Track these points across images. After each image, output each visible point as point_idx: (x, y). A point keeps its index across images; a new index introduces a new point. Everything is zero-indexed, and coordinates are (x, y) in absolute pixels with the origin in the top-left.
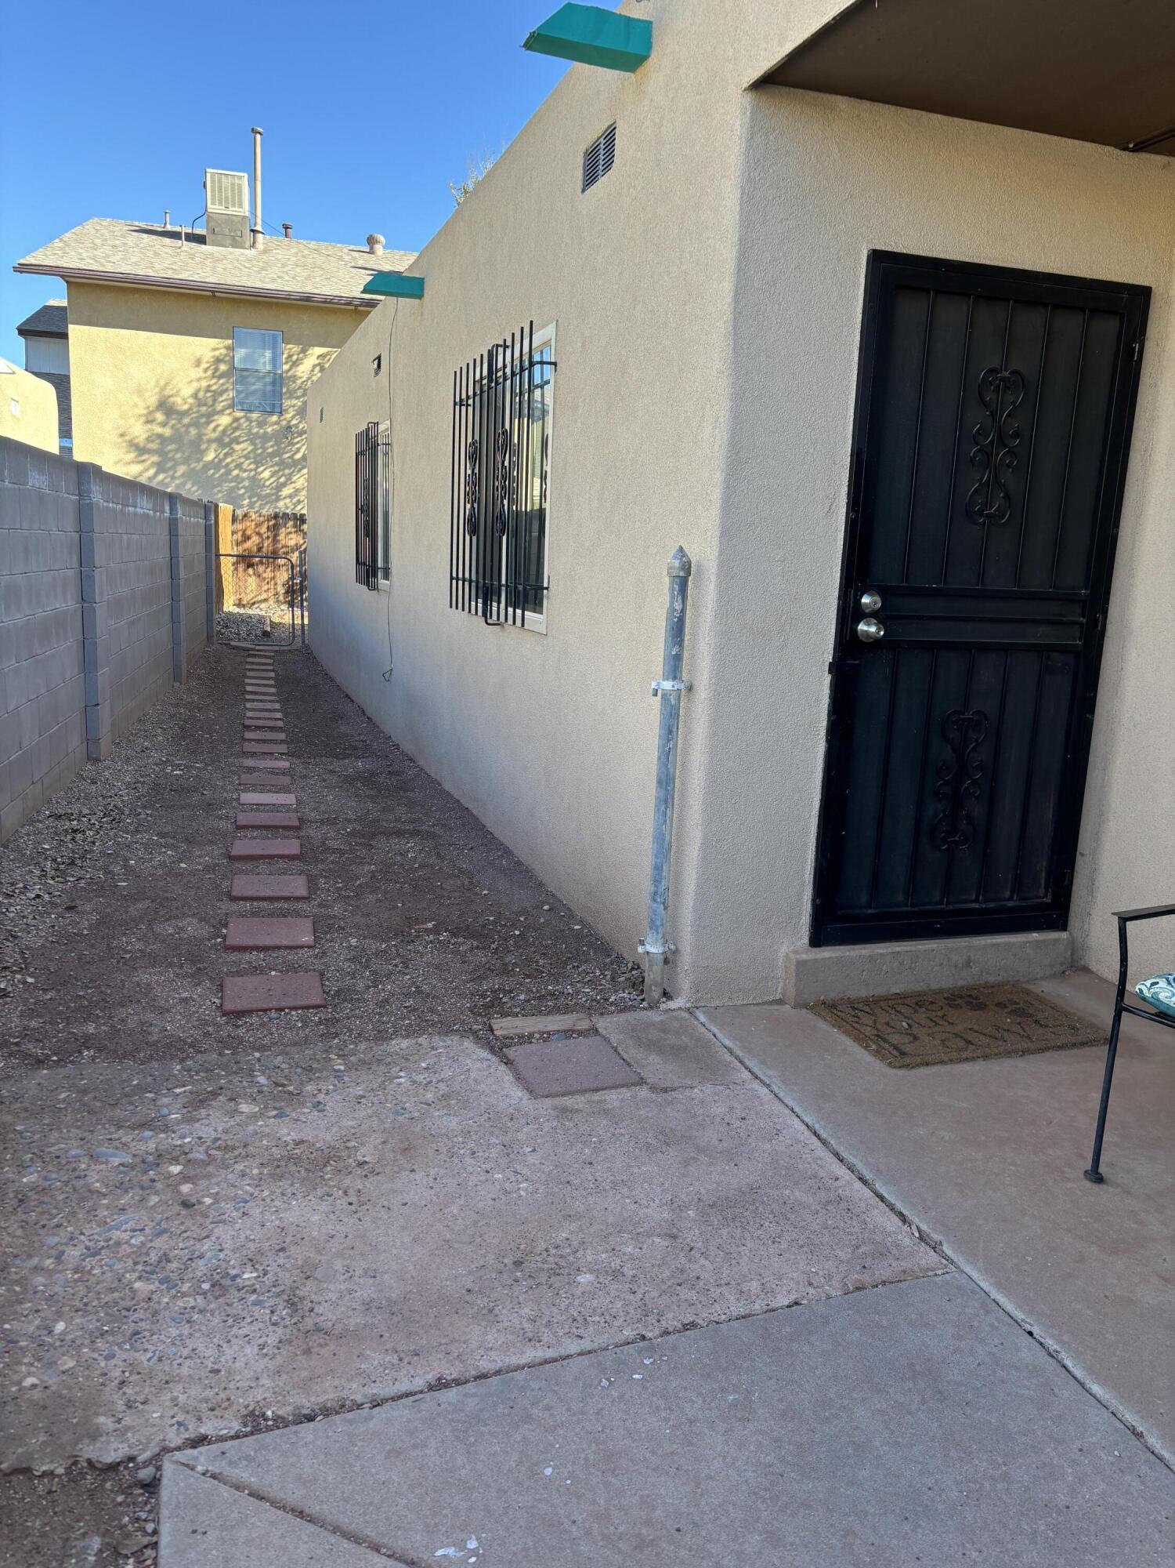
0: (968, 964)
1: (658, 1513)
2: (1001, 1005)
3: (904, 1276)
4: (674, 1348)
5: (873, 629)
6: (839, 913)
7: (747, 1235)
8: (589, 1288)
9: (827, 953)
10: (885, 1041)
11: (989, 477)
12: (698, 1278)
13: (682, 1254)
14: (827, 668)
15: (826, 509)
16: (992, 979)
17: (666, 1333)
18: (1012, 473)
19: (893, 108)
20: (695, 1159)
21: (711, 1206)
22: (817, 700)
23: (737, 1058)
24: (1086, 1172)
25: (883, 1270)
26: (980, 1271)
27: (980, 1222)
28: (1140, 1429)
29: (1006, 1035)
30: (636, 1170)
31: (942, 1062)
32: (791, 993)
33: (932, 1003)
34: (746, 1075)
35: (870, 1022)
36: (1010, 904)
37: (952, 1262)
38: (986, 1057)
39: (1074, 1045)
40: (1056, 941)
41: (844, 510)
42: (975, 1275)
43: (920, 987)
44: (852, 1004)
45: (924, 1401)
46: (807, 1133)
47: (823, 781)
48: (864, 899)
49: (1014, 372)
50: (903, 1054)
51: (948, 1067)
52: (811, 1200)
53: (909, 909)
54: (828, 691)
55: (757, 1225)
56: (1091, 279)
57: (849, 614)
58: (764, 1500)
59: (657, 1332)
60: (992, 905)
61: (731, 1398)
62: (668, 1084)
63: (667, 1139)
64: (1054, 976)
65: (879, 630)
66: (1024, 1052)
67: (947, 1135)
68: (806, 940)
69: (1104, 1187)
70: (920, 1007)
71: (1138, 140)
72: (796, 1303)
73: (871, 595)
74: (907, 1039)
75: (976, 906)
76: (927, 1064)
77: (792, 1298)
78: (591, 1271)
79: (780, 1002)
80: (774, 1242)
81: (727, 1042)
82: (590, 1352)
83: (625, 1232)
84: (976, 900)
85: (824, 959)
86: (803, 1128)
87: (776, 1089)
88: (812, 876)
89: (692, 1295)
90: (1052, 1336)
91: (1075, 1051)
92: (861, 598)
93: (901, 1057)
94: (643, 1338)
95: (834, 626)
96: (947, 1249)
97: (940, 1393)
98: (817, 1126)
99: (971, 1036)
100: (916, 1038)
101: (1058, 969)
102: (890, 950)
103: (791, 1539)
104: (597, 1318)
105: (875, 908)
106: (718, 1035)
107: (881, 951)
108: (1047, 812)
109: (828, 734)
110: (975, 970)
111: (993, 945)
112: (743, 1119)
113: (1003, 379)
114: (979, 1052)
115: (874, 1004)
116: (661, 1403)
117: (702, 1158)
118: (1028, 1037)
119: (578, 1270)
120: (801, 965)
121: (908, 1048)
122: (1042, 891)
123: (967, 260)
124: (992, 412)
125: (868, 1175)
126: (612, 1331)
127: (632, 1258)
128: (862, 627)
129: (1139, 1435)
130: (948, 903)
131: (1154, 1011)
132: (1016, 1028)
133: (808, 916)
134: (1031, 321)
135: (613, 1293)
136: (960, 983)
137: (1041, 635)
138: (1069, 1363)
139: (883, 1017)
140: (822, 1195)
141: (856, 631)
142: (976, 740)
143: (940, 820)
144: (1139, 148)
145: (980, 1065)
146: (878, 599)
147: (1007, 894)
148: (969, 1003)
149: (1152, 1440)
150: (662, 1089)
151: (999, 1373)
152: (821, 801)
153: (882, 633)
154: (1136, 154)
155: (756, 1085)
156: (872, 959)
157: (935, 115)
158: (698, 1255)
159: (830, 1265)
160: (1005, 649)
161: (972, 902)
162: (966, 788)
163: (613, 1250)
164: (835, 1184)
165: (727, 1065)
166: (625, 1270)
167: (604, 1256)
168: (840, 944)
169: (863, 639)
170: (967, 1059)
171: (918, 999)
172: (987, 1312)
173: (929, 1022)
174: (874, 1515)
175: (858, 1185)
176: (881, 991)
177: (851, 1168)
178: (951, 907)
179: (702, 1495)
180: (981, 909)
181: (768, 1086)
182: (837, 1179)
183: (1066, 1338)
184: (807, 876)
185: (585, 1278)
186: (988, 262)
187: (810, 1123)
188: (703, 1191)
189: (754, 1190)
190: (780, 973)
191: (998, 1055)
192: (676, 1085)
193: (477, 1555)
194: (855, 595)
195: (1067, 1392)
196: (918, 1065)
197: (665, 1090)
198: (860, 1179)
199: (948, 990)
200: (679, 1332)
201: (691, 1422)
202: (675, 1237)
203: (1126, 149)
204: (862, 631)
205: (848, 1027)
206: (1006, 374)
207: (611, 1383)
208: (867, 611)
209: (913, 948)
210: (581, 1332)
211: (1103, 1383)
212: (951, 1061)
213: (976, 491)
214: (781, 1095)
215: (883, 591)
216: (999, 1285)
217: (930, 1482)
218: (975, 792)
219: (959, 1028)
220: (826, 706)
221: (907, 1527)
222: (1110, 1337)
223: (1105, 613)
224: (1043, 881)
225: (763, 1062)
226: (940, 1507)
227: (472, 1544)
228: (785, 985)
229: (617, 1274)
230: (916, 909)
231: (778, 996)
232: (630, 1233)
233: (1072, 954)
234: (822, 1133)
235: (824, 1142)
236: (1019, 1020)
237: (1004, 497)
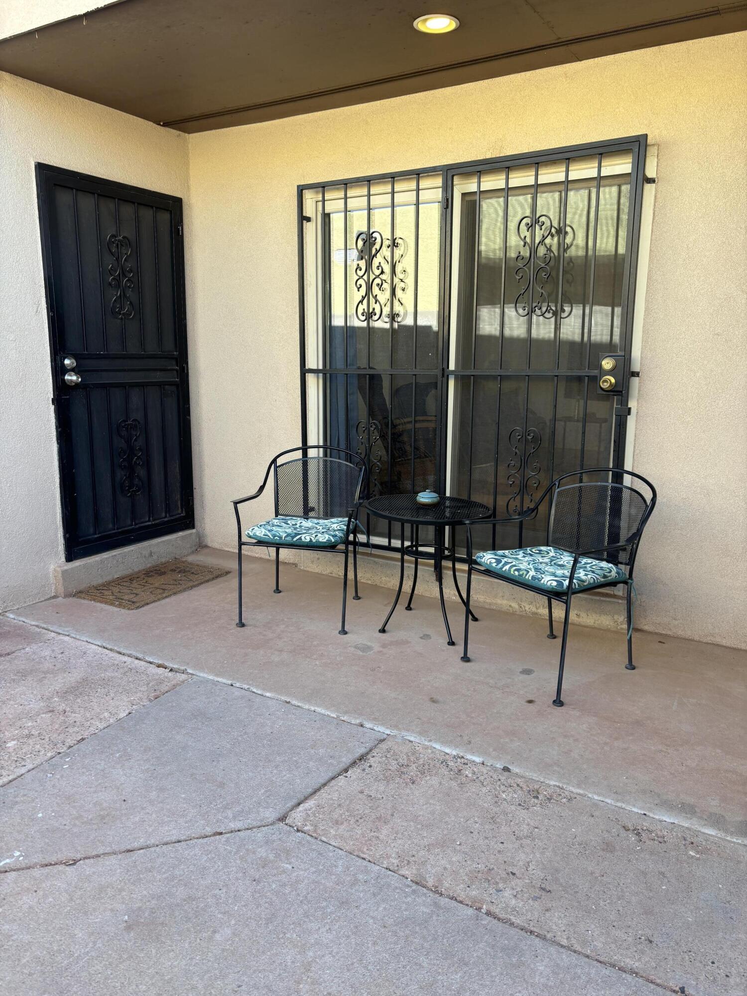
0: (151, 554)
1: (105, 805)
2: (173, 570)
3: (175, 686)
4: (79, 750)
5: (74, 378)
6: (80, 540)
7: (91, 697)
8: (16, 747)
9: (77, 563)
10: (122, 599)
11: (121, 293)
12: (75, 722)
13: (61, 716)
14: (51, 402)
15: (35, 310)
16: (163, 560)
17: (70, 747)
18: (132, 291)
19: (36, 84)
20: (45, 677)
21: (66, 693)
22: (48, 421)
23: (43, 628)
24: (237, 624)
25: (164, 688)
26: (207, 673)
27: (200, 656)
28: (288, 700)
29: (180, 582)
30: (13, 692)
31: (154, 601)
32: (61, 590)
33: (138, 577)
34: (53, 634)
35: (110, 594)
36: (166, 519)
37: (194, 675)
38: (175, 594)
39: (213, 579)
40: (191, 534)
41: (46, 311)
42: (205, 675)
43: (129, 571)
44: (96, 588)
45: (203, 723)
46: (100, 649)
47: (59, 467)
48: (92, 530)
49: (124, 237)
50: (133, 602)
51: (158, 603)
52: (117, 674)
53: (116, 531)
54: (54, 415)
55: (95, 692)
56: (154, 192)
57: (58, 371)
58: (151, 780)
59: (65, 749)
60: (157, 521)
61: (118, 755)
62: (8, 651)
63: (23, 675)
64: (193, 552)
65: (78, 378)
66: (192, 587)
67: (170, 629)
68: (63, 559)
69: (245, 627)
70: (132, 581)
71: (165, 122)
72: (130, 713)
73: (69, 359)
74: (132, 596)
75: (150, 523)
76: (148, 604)
77: (127, 712)
78: (13, 740)
79: (55, 597)
80: (107, 696)
81: (34, 623)
82: (33, 769)
83: (22, 718)
84: (149, 521)
85: (77, 567)
86: (97, 647)
87: (74, 636)
88: (61, 522)
89: (76, 729)
90: (245, 684)
91: (215, 581)
92: (64, 360)
93: (134, 605)
94: (59, 753)
95: (51, 377)
96: (190, 671)
97: (208, 718)
98: (104, 644)
99: (164, 587)
100: (137, 594)
101: (194, 548)
102: (110, 555)
103: (170, 787)
104: (29, 756)
105: (98, 534)
106: (26, 621)
107: (106, 556)
108: (175, 468)
109: (58, 439)
110: (155, 557)
111: (161, 542)
112: (62, 653)
113: (119, 241)
114: (170, 593)
115: (107, 585)
116: (84, 770)
117: (48, 675)
118: (191, 580)
119: (5, 742)
120: (64, 572)
121: (135, 600)
122: (180, 511)
123: (89, 174)
124: (117, 259)
125: (140, 656)
126: (41, 757)
127: (33, 727)
128: (67, 377)
129: (289, 703)
130: (135, 525)
131: (255, 541)
132: (184, 578)
133: (62, 545)
134: (127, 210)
135: (32, 744)
136: (149, 565)
137: (159, 377)
138: (255, 690)
139: (116, 590)
140: (121, 670)
141: (64, 380)
142: (136, 435)
143: (124, 481)
144: (166, 125)
145: (173, 598)
146: (74, 361)
147: (163, 515)
148: (156, 573)
149: (294, 702)
150: (6, 654)
151: (229, 703)
152: (60, 478)
153: (80, 380)
154: (163, 128)
155: (61, 637)
156: (102, 561)
157: (60, 91)
158: (70, 714)
159: (139, 695)
160: (142, 385)
161: (146, 522)
162: (135, 462)
163: (21, 727)
164: (126, 664)
165: (39, 633)
166: (33, 733)
167: (16, 732)
168: (84, 557)
169: (68, 384)
170: (166, 597)
171: (130, 577)
172: (216, 686)
173: (140, 586)
174: (200, 765)
175: (137, 662)
176: (109, 578)
177: (129, 656)
178: (137, 526)
179: (122, 791)
180: (152, 525)
181: (68, 635)
182: (125, 662)
183: (251, 682)
184: (58, 522)
185: (11, 744)
186: (100, 176)
187: (100, 644)
188: (57, 688)
189: (85, 680)
190: (52, 580)
191: (180, 592)
192: (14, 650)
193: (23, 856)
194: (61, 361)
195: (258, 700)
196: (143, 606)
197: (8, 654)
198: (137, 659)
199: (144, 570)
200: (77, 744)
201: (103, 771)
202: (53, 711)
203: (159, 124)
204: (68, 380)
205: (99, 598)
206: (121, 238)
207: (53, 774)
208: (68, 368)
209: (122, 552)
210: (23, 763)
211: (270, 691)
212: (159, 600)
213: (115, 300)
214: (78, 637)
215: (76, 357)
216: (217, 675)
217: (217, 746)
218: (139, 463)
219: (157, 585)
220: (54, 424)
221: (215, 763)
222: (267, 676)
223: (187, 363)
224: (179, 506)
225: (60, 626)
226: (225, 752)
227: (17, 854)
228: (56, 587)
229: (29, 736)
230: (120, 530)
231: (53, 594)
232: (26, 718)
233: (199, 540)
234: (108, 646)
235: (111, 650)
236: (184, 574)
237: (129, 304)
